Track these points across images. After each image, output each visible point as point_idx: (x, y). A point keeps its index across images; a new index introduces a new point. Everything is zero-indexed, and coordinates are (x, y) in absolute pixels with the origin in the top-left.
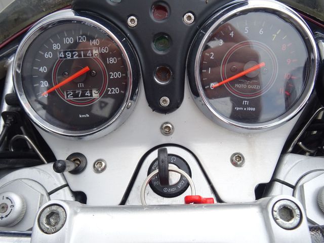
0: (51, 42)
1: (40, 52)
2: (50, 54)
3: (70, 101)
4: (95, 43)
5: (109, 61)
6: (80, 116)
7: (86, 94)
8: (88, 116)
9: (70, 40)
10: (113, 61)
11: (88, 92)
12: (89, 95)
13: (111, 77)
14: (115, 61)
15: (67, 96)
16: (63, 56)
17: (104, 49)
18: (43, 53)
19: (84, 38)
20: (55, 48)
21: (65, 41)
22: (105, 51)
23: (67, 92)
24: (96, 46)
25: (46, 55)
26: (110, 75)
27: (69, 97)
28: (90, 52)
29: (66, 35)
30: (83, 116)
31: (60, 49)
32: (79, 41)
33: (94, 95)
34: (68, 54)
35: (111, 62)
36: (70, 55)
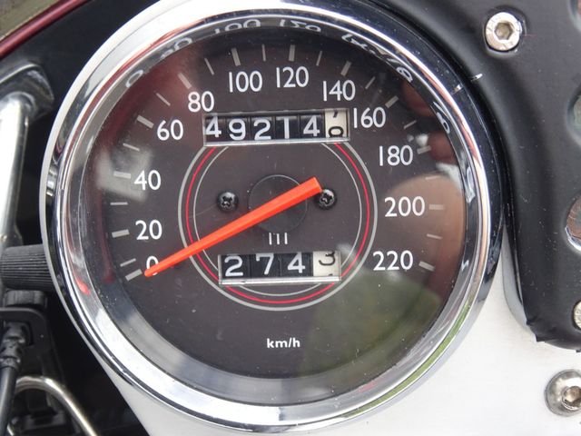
0: (183, 86)
1: (141, 119)
2: (177, 127)
3: (234, 290)
4: (338, 93)
5: (386, 156)
6: (270, 344)
7: (291, 267)
8: (296, 343)
9: (249, 81)
10: (400, 159)
11: (299, 257)
12: (301, 268)
13: (389, 214)
14: (407, 158)
15: (224, 272)
16: (217, 133)
17: (370, 114)
18: (150, 125)
19: (302, 73)
20: (194, 106)
21: (233, 83)
22: (373, 120)
23: (223, 258)
24: (343, 103)
25: (160, 130)
26: (384, 207)
27: (228, 273)
28: (313, 120)
29: (237, 62)
30: (281, 343)
31: (214, 111)
32: (283, 82)
33: (317, 268)
34: (237, 126)
35: (394, 160)
36: (243, 130)
